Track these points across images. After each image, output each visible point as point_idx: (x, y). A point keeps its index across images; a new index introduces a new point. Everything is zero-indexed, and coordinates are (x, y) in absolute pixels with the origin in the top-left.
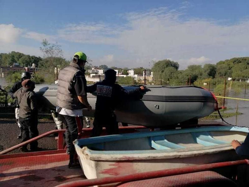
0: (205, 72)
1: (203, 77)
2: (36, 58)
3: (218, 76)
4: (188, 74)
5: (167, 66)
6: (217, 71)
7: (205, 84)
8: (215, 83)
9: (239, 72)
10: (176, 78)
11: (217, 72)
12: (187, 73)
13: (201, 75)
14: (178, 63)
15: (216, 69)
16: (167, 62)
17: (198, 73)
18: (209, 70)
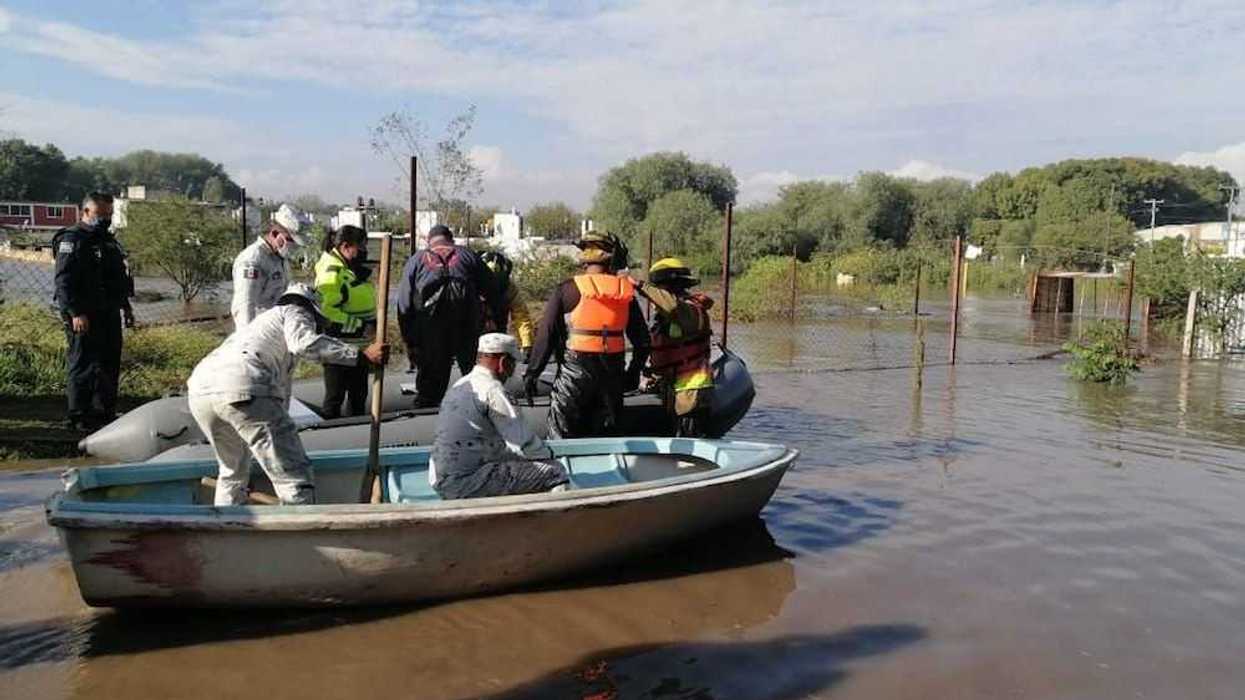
0: (857, 214)
1: (842, 244)
2: (33, 150)
3: (923, 237)
4: (763, 230)
5: (669, 186)
6: (919, 211)
7: (843, 279)
8: (890, 274)
9: (1065, 228)
10: (705, 247)
11: (917, 219)
12: (762, 224)
13: (837, 230)
14: (733, 173)
15: (911, 199)
16: (667, 165)
17: (816, 225)
18: (876, 208)
